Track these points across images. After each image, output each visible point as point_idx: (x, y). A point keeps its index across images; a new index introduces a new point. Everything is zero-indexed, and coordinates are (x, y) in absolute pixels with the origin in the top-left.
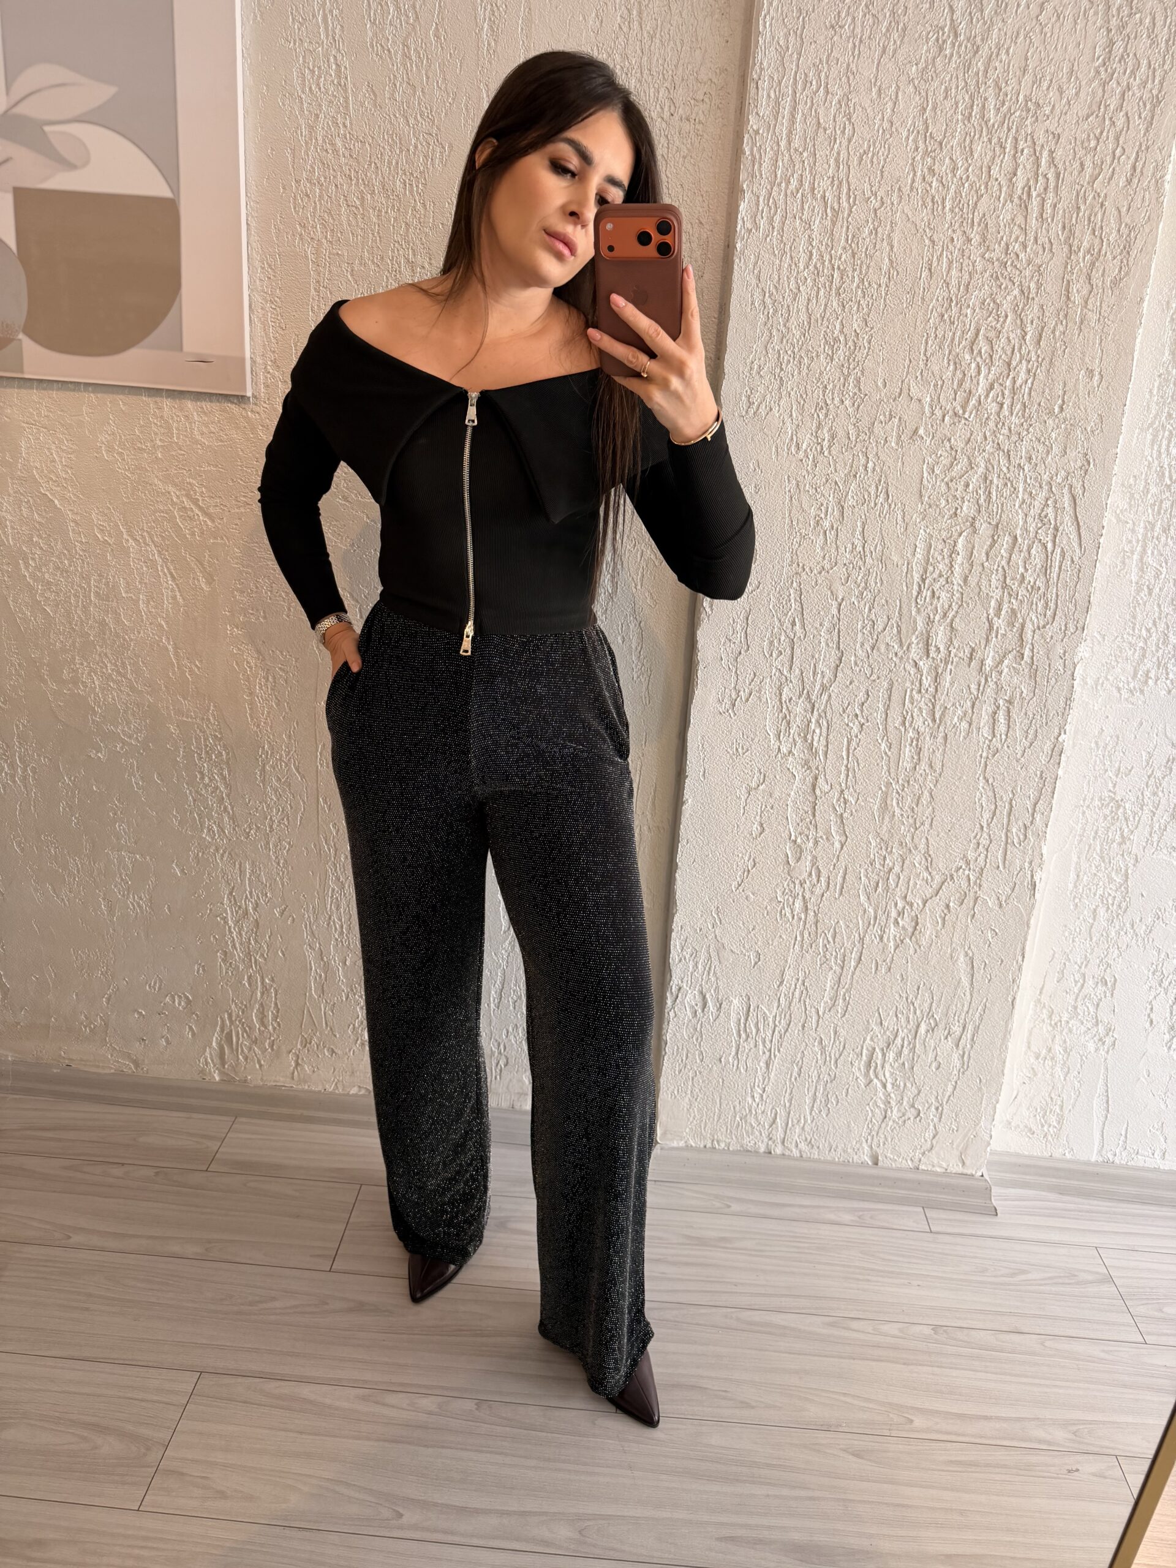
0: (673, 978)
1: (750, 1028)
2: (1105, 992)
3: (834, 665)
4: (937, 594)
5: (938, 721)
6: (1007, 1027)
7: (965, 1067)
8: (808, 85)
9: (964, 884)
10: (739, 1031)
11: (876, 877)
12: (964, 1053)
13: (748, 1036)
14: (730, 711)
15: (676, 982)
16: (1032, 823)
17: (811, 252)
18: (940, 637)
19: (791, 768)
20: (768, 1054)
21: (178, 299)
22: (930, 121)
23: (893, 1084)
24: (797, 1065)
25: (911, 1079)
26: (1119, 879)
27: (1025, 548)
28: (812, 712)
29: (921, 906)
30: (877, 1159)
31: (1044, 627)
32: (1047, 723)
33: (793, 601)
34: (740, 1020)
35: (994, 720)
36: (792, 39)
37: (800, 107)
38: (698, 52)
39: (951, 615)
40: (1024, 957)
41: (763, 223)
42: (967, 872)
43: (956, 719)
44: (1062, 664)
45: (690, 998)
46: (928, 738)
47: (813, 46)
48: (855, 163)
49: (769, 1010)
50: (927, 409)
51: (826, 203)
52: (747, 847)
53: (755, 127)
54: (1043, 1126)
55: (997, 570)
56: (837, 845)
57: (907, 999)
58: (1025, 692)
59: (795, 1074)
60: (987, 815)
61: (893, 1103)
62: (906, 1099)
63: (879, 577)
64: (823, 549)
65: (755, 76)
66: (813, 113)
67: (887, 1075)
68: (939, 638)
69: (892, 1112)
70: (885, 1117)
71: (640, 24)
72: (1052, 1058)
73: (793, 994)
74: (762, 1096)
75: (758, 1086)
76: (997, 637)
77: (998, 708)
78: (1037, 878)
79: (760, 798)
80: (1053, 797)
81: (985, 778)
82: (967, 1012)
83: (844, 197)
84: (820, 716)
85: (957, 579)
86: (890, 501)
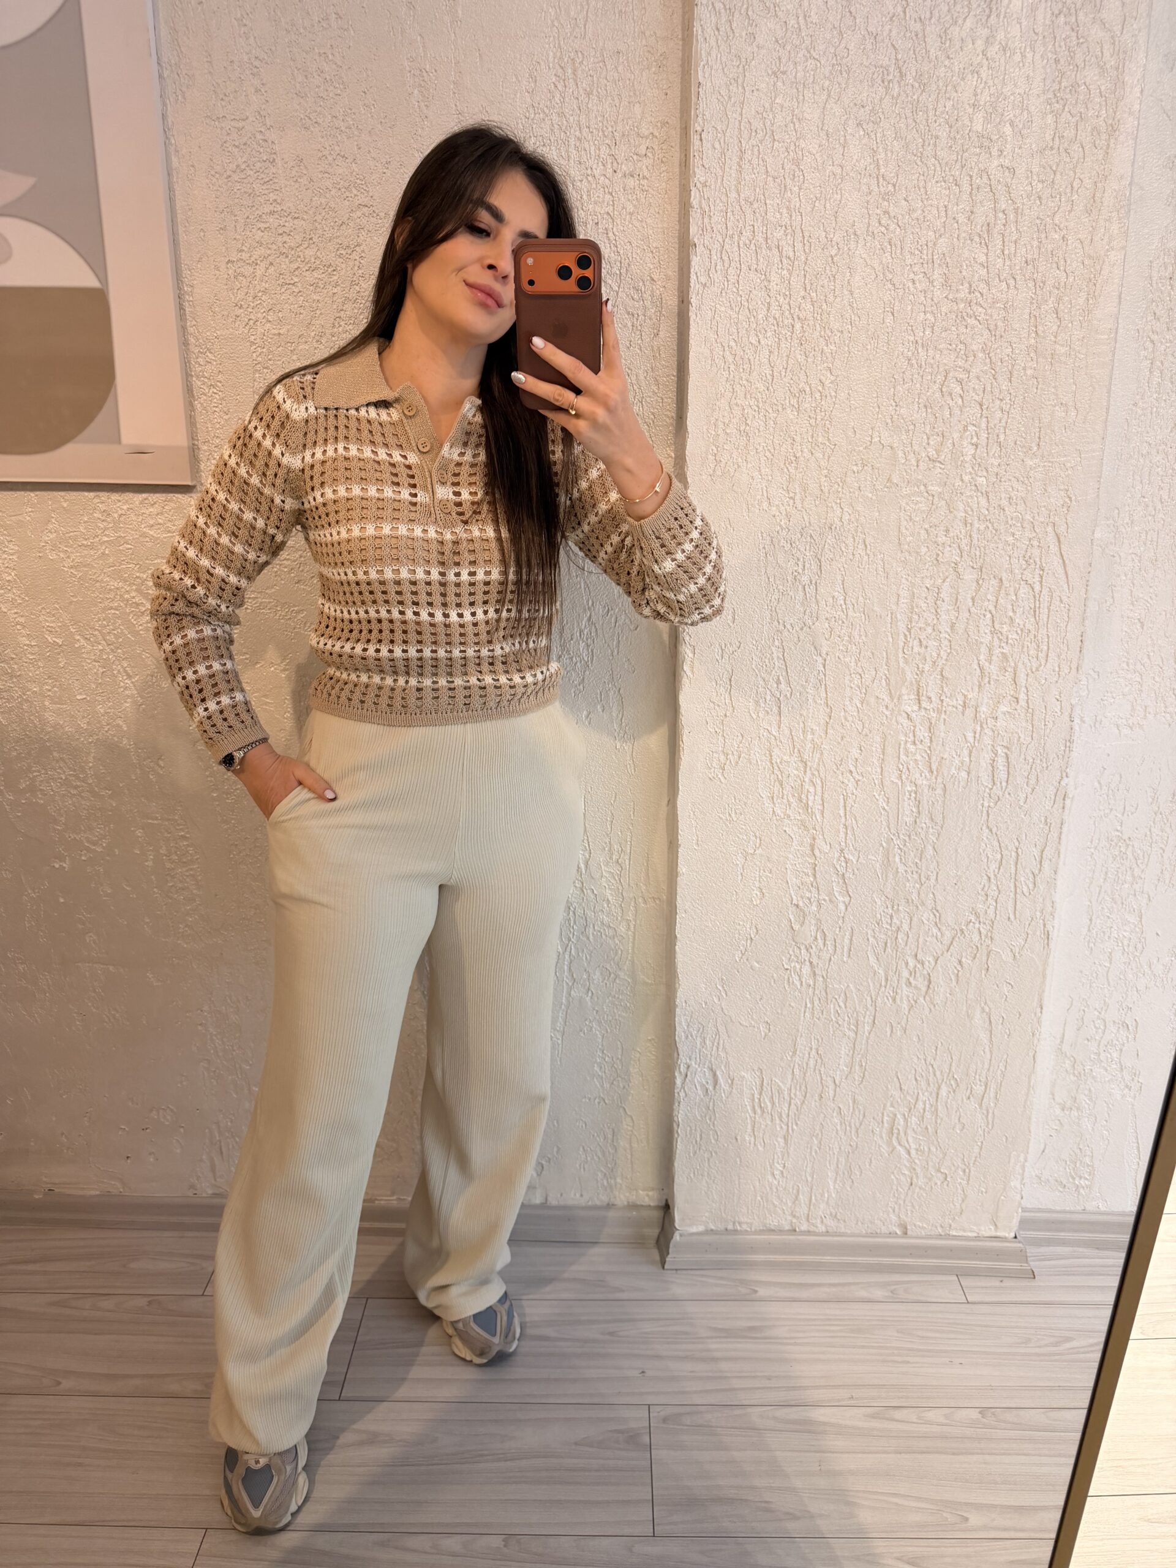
0: (681, 1056)
1: (765, 1103)
2: (1127, 1037)
3: (822, 722)
4: (924, 643)
5: (935, 773)
6: (1029, 1082)
7: (990, 1127)
8: (754, 134)
9: (976, 937)
10: (754, 1107)
11: (883, 936)
12: (988, 1112)
13: (763, 1112)
14: (720, 776)
15: (684, 1061)
16: (1040, 870)
17: (769, 303)
18: (932, 688)
19: (787, 829)
20: (785, 1127)
21: (113, 390)
22: (881, 162)
23: (917, 1150)
24: (816, 1138)
25: (935, 1142)
26: (1133, 919)
27: (1012, 589)
28: (805, 772)
29: (933, 963)
30: (906, 1228)
31: (1037, 670)
32: (1047, 767)
33: (775, 659)
34: (753, 1095)
35: (993, 767)
36: (733, 88)
37: (748, 156)
38: (637, 105)
39: (941, 663)
40: (1042, 1008)
41: (717, 277)
42: (977, 925)
43: (953, 771)
44: (1059, 707)
45: (700, 1076)
46: (926, 791)
47: (755, 93)
48: (809, 209)
49: (783, 1082)
50: (901, 454)
51: (781, 253)
52: (748, 915)
53: (702, 179)
54: (1074, 1179)
55: (985, 616)
56: (842, 907)
57: (925, 1060)
58: (1022, 736)
59: (815, 1147)
60: (994, 866)
61: (918, 1170)
62: (930, 1163)
63: (862, 630)
64: (803, 604)
65: (699, 129)
66: (761, 162)
67: (910, 1140)
68: (930, 688)
69: (917, 1177)
70: (911, 1184)
71: (575, 81)
72: (1078, 1109)
73: (807, 1064)
74: (782, 1173)
75: (778, 1163)
76: (989, 683)
77: (996, 755)
78: (1049, 927)
79: (758, 863)
80: (1059, 843)
81: (988, 827)
82: (989, 1070)
83: (799, 246)
84: (813, 774)
85: (945, 627)
86: (868, 552)
